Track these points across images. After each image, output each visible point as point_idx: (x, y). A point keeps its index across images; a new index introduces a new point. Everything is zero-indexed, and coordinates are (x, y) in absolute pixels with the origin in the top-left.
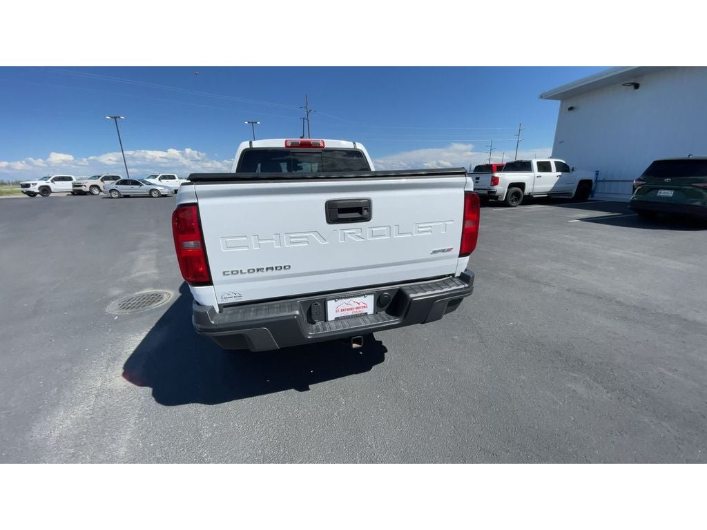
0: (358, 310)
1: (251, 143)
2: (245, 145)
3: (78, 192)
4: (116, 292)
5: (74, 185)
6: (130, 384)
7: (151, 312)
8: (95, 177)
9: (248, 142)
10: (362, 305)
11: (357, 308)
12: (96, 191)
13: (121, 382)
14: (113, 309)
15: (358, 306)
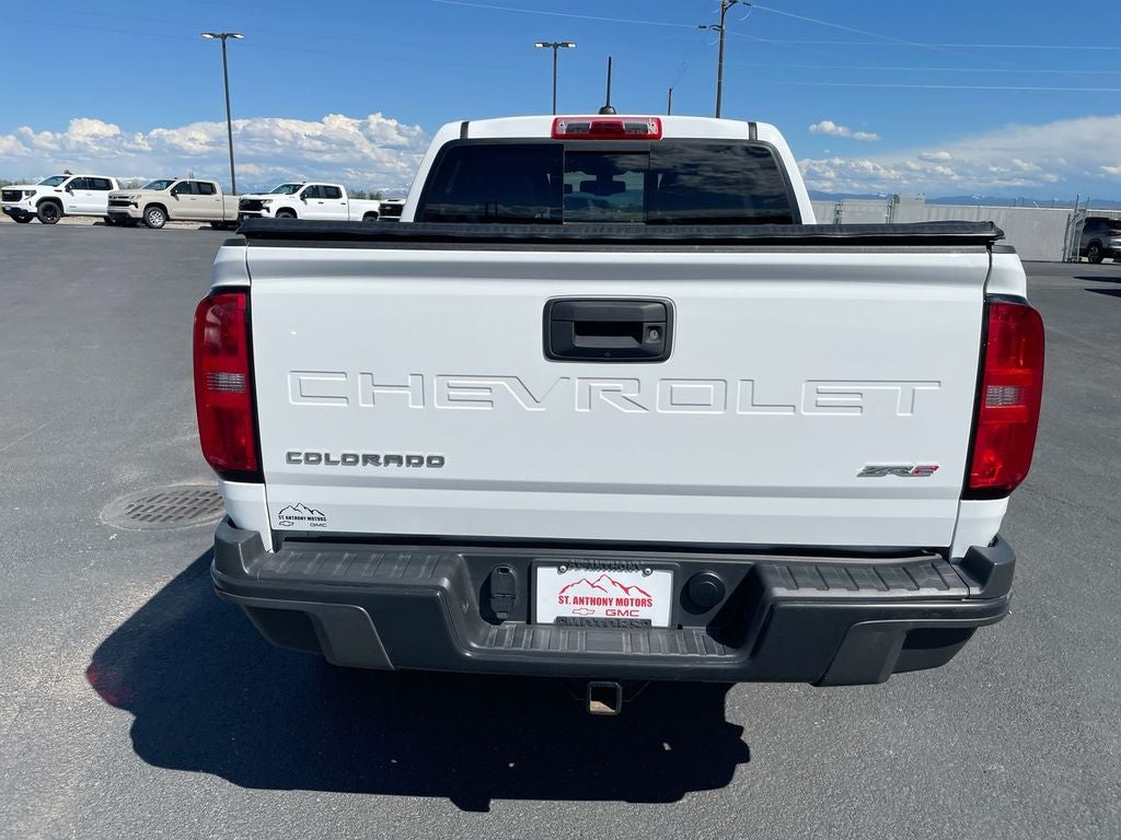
0: (623, 609)
1: (465, 126)
2: (451, 132)
3: (118, 219)
4: (130, 474)
5: (113, 203)
6: (96, 697)
7: (191, 534)
8: (160, 185)
9: (458, 125)
10: (634, 594)
11: (619, 602)
12: (157, 219)
13: (78, 688)
14: (113, 515)
15: (623, 595)
